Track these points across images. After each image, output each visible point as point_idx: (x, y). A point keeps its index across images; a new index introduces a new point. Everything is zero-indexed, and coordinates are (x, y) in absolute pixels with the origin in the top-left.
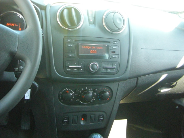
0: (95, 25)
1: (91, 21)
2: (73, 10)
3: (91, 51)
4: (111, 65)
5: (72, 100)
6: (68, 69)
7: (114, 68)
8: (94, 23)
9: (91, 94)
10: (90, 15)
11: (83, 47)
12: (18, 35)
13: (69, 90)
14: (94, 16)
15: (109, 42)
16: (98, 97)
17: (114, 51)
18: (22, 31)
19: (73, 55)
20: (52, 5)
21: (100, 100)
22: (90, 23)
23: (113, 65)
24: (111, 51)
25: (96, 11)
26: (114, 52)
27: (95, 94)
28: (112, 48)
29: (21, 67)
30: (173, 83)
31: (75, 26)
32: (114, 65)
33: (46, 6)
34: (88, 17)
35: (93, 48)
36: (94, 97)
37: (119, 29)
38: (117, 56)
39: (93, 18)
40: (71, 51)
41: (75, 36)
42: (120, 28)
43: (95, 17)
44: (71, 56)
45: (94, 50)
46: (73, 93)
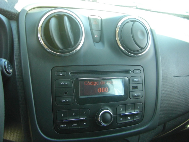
0: (103, 43)
1: (96, 36)
2: (66, 19)
4: (132, 109)
6: (61, 126)
7: (137, 114)
10: (94, 28)
11: (86, 83)
14: (100, 29)
15: (128, 72)
17: (136, 85)
19: (70, 100)
20: (28, 12)
22: (95, 41)
23: (134, 108)
24: (131, 85)
25: (102, 19)
26: (136, 87)
28: (133, 81)
31: (71, 48)
32: (137, 109)
33: (19, 13)
34: (91, 30)
37: (142, 48)
38: (140, 94)
39: (99, 32)
40: (66, 93)
41: (72, 65)
42: (143, 46)
43: (102, 30)
44: (66, 102)
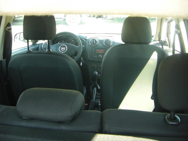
3: (100, 52)
8: (101, 43)
10: (100, 41)
14: (102, 41)
37: (109, 45)
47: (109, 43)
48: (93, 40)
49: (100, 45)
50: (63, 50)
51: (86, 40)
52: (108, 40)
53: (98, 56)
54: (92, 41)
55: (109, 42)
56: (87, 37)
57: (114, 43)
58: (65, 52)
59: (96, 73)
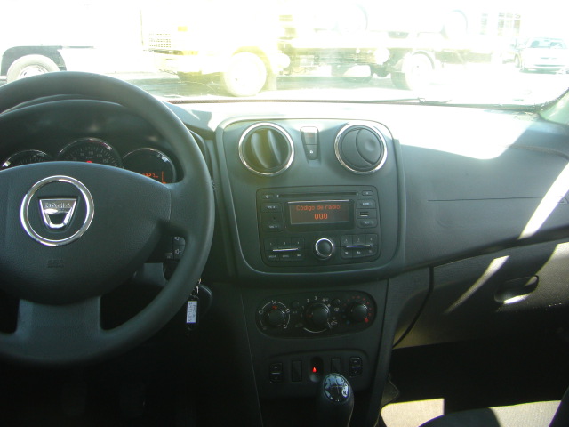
0: (320, 160)
1: (311, 152)
2: (270, 133)
3: (317, 216)
4: (361, 241)
5: (285, 327)
6: (270, 257)
7: (369, 248)
8: (317, 156)
9: (327, 311)
10: (307, 141)
11: (299, 208)
12: (171, 191)
13: (277, 304)
14: (316, 142)
15: (354, 193)
16: (344, 317)
17: (366, 210)
18: (178, 184)
19: (279, 226)
20: (226, 130)
21: (348, 322)
22: (309, 157)
23: (365, 240)
24: (359, 211)
25: (320, 130)
26: (366, 213)
27: (337, 310)
28: (361, 205)
29: (177, 252)
30: (529, 279)
31: (278, 167)
32: (369, 241)
34: (304, 144)
35: (321, 208)
36: (334, 318)
37: (373, 163)
38: (372, 222)
39: (315, 147)
40: (274, 218)
41: (280, 186)
42: (374, 161)
43: (318, 144)
44: (275, 228)
45: (323, 212)
46: (288, 310)
47: (369, 148)
48: (262, 132)
49: (313, 164)
50: (57, 218)
51: (209, 135)
52: (360, 129)
53: (308, 249)
54: (255, 138)
55: (372, 143)
56: (207, 116)
57: (400, 152)
58: (78, 234)
59: (336, 390)
